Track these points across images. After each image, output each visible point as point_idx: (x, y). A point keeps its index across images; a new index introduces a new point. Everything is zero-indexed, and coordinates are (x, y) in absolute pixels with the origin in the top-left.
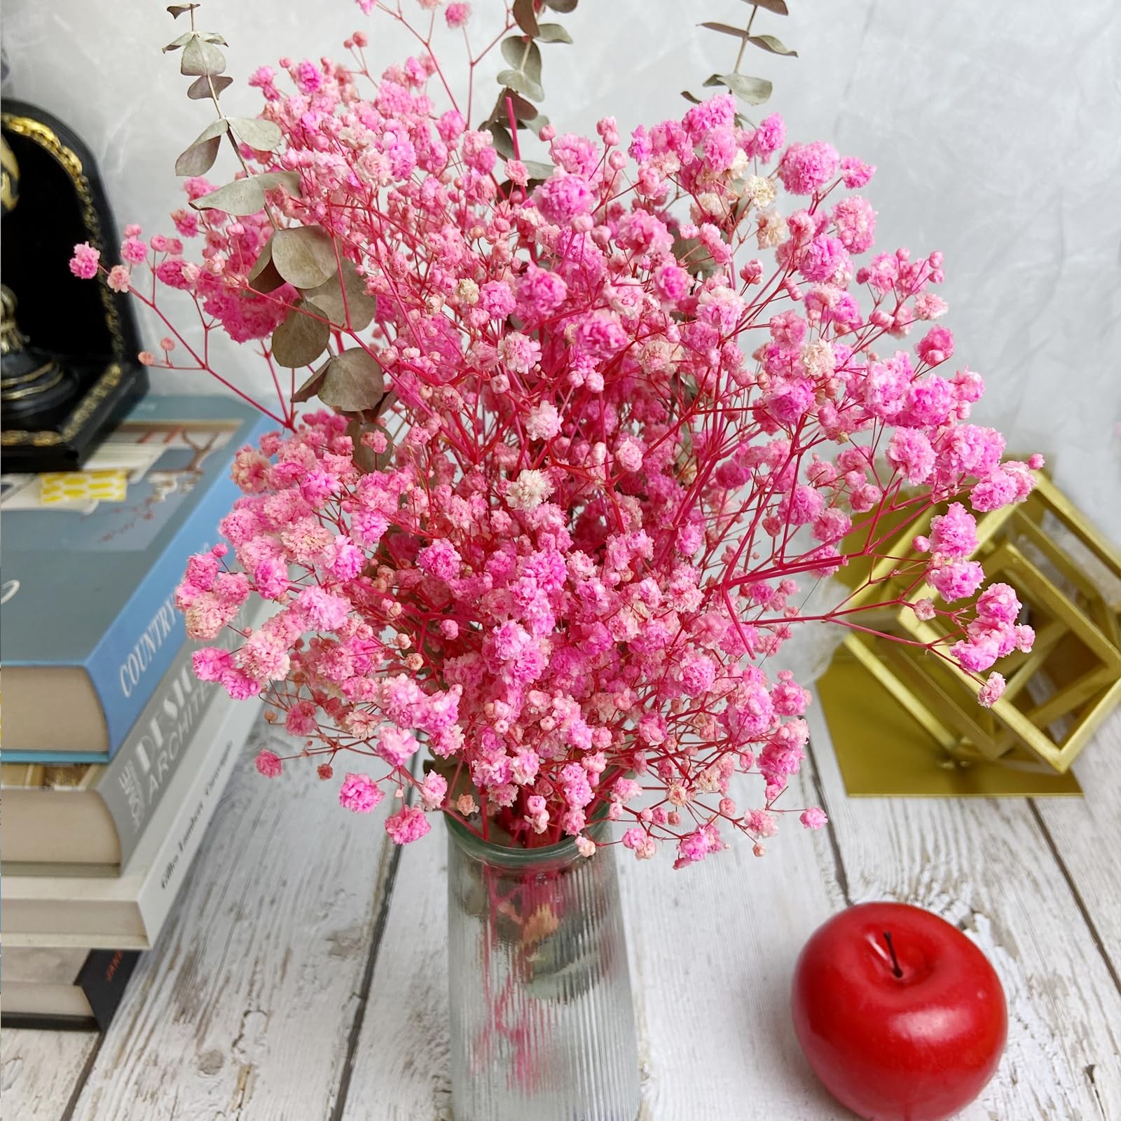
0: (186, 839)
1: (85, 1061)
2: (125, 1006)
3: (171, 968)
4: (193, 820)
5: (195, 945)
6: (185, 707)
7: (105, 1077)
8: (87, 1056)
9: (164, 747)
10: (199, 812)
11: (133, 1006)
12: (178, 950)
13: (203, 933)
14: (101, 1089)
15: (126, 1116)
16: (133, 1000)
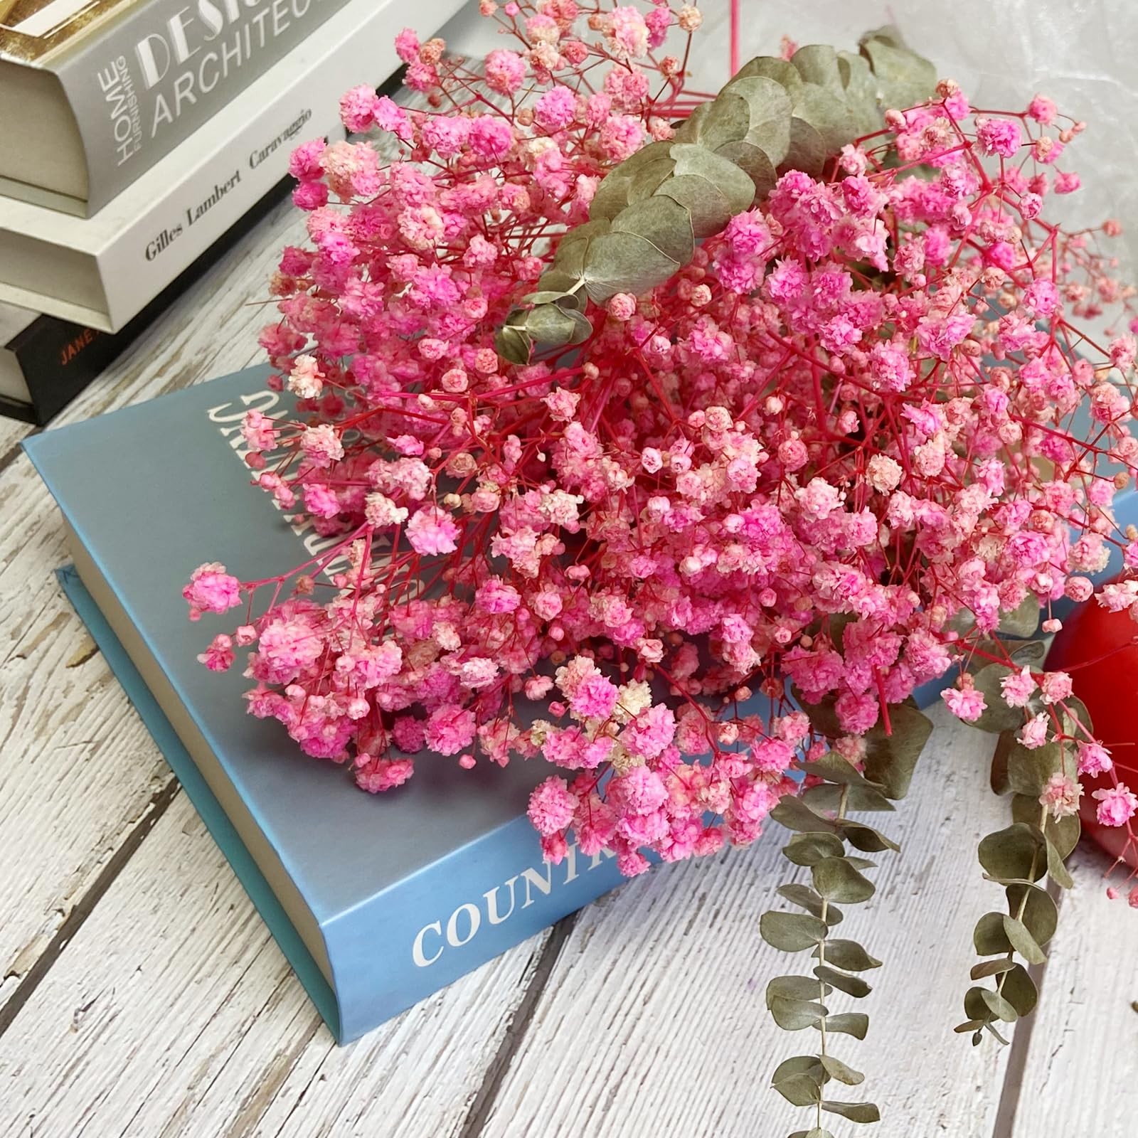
0: (202, 210)
1: (7, 450)
2: (83, 402)
3: (159, 374)
4: (220, 192)
5: (200, 357)
6: (238, 24)
7: (26, 475)
8: (12, 446)
9: (191, 64)
10: (231, 183)
11: (92, 405)
12: (176, 356)
13: (216, 347)
14: (15, 486)
15: (35, 523)
16: (95, 398)
